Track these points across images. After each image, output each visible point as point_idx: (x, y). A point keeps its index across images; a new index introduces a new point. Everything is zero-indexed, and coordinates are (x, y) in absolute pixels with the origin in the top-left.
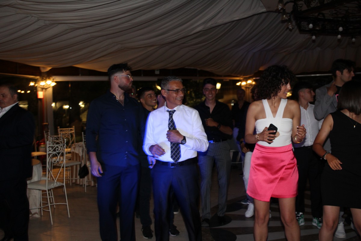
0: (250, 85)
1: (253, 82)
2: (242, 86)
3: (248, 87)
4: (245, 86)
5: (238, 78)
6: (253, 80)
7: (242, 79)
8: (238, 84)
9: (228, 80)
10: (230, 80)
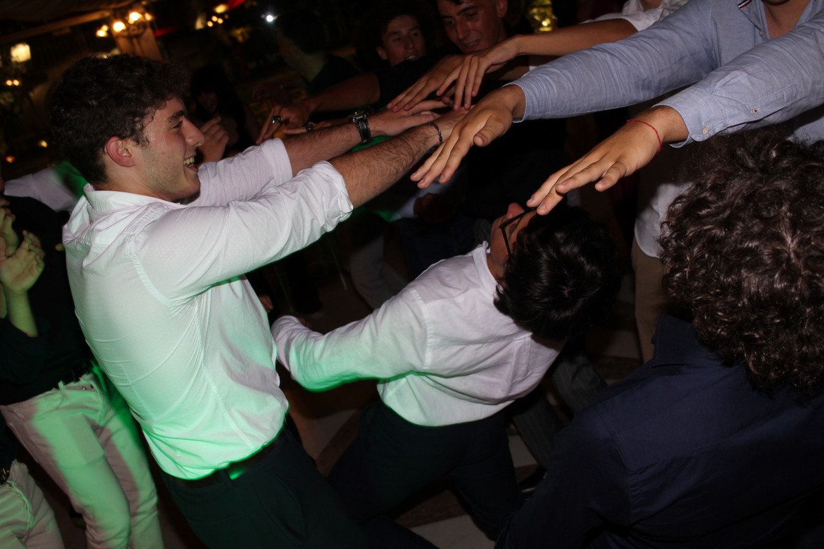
0: (141, 25)
1: (143, 14)
2: (115, 35)
3: (136, 32)
4: (125, 34)
5: (95, 16)
6: (142, 10)
7: (107, 14)
8: (102, 33)
9: (68, 31)
10: (73, 28)
